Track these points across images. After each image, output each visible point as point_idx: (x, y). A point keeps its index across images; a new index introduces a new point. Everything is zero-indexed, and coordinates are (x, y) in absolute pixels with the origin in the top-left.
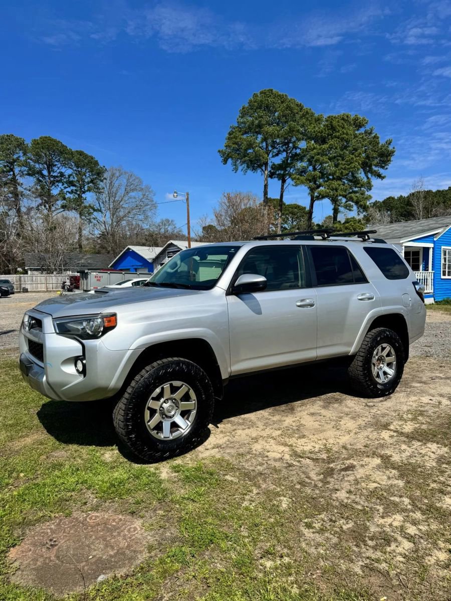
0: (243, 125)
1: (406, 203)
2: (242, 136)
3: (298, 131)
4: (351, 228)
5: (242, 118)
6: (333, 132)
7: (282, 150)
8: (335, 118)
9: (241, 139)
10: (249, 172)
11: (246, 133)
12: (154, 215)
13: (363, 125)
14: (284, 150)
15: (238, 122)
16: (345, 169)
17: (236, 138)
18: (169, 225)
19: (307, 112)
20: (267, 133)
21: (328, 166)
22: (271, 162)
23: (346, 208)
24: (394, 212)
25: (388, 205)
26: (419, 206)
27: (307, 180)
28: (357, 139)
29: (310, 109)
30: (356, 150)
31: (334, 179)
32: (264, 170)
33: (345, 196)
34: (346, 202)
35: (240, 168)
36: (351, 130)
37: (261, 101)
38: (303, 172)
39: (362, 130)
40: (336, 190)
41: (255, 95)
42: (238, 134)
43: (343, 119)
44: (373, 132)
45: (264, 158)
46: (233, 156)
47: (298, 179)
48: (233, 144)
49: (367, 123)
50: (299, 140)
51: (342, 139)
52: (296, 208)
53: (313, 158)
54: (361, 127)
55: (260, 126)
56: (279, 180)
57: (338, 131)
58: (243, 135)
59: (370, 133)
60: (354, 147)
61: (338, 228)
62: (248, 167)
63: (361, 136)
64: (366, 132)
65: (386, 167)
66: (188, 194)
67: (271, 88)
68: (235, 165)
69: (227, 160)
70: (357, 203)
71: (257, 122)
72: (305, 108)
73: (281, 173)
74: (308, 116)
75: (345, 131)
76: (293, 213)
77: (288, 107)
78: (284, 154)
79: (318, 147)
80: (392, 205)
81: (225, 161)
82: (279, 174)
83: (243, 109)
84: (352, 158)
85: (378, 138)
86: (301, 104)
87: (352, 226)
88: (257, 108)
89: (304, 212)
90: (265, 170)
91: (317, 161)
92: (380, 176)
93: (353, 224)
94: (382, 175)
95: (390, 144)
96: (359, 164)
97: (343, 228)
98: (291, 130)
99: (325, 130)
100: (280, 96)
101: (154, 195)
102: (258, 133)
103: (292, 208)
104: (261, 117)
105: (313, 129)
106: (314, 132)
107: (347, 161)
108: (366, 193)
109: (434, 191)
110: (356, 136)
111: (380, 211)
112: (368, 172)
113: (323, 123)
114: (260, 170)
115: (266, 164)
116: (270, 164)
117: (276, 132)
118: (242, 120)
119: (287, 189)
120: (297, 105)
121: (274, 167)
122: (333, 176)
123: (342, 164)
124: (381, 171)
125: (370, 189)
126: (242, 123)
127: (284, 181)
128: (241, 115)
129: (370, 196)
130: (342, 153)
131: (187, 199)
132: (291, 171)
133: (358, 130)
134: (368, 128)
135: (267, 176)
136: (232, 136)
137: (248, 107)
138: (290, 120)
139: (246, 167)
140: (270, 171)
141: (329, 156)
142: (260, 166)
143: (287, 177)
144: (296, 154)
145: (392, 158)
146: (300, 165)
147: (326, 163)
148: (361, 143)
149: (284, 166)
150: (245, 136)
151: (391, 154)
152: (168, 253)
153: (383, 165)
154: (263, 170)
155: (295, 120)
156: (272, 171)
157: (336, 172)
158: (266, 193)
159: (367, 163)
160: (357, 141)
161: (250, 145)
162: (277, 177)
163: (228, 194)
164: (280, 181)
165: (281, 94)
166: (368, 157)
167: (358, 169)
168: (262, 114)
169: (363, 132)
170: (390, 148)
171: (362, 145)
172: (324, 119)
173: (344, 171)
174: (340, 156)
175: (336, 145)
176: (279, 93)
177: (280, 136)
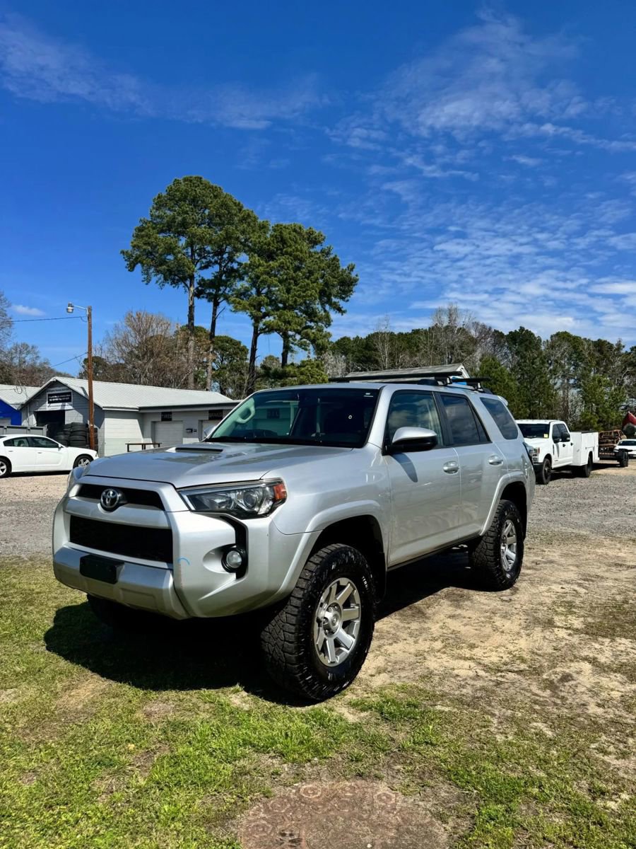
0: (158, 220)
1: (364, 346)
2: (158, 235)
3: (237, 238)
4: (308, 374)
5: (157, 210)
6: (283, 246)
7: (213, 261)
8: (285, 227)
9: (156, 238)
10: (168, 286)
11: (162, 231)
12: (6, 336)
13: (320, 242)
14: (216, 262)
15: (152, 216)
16: (299, 296)
17: (149, 236)
18: (28, 352)
19: (249, 215)
20: (194, 235)
21: (279, 290)
22: (199, 276)
23: (300, 347)
24: (350, 355)
25: (343, 346)
26: (384, 351)
27: (251, 305)
28: (312, 259)
29: (252, 212)
30: (311, 273)
31: (285, 308)
32: (189, 285)
33: (298, 332)
34: (301, 339)
35: (154, 279)
36: (305, 246)
37: (186, 191)
38: (243, 294)
39: (318, 248)
40: (289, 323)
41: (177, 182)
42: (152, 232)
43: (295, 231)
44: (331, 252)
45: (189, 269)
46: (144, 262)
47: (239, 303)
48: (145, 244)
49: (323, 240)
50: (237, 250)
51: (296, 258)
52: (227, 342)
53: (258, 277)
54: (317, 244)
55: (184, 224)
56: (209, 301)
57: (290, 246)
58: (159, 233)
59: (328, 254)
60: (309, 269)
61: (292, 373)
62: (166, 279)
63: (318, 256)
64: (322, 252)
65: (346, 299)
66: (90, 309)
67: (200, 176)
68: (147, 274)
69: (134, 266)
70: (313, 341)
71: (180, 218)
72: (245, 208)
73: (212, 291)
74: (249, 220)
75: (299, 247)
76: (223, 349)
77: (224, 205)
78: (217, 268)
79: (265, 264)
80: (347, 347)
81: (132, 267)
82: (210, 294)
83: (159, 197)
84: (308, 284)
85: (338, 260)
86: (239, 203)
87: (310, 371)
88: (180, 200)
89: (238, 348)
90: (191, 285)
91: (264, 282)
92: (339, 310)
93: (310, 369)
94: (343, 309)
95: (352, 269)
96: (316, 291)
97: (297, 373)
98: (228, 237)
99: (274, 242)
100: (212, 187)
101: (8, 307)
102: (182, 234)
103: (222, 342)
104: (186, 213)
105: (257, 238)
106: (259, 243)
107: (301, 287)
108: (325, 329)
109: (396, 333)
110: (311, 256)
111: (333, 354)
112: (327, 303)
113: (270, 233)
114: (183, 285)
115: (192, 277)
116: (197, 279)
117: (208, 236)
118: (157, 214)
119: (221, 315)
120: (235, 203)
121: (203, 283)
122: (284, 304)
123: (295, 289)
124: (341, 303)
125: (329, 325)
126: (158, 217)
127: (216, 304)
128: (155, 206)
129: (329, 333)
130: (294, 275)
131: (89, 317)
132: (227, 292)
133: (313, 247)
134: (325, 245)
135: (193, 294)
136: (143, 233)
137: (165, 197)
138: (226, 222)
139: (162, 279)
140: (197, 288)
141: (279, 278)
142: (183, 280)
143: (222, 299)
144: (232, 270)
145: (354, 288)
146: (240, 285)
147: (276, 286)
148: (317, 264)
149: (216, 283)
150: (161, 236)
151: (352, 282)
152: (49, 395)
153: (344, 296)
154: (186, 285)
155: (233, 223)
156: (200, 288)
157: (288, 299)
158: (191, 318)
159: (326, 291)
160: (313, 261)
161: (170, 249)
162: (206, 298)
163: (137, 315)
164: (212, 304)
165: (214, 185)
166: (326, 284)
167: (316, 299)
168: (188, 209)
169: (319, 251)
170: (353, 275)
171: (319, 267)
172: (271, 228)
173: (298, 300)
174: (293, 278)
175: (288, 264)
176: (211, 184)
177: (213, 242)
